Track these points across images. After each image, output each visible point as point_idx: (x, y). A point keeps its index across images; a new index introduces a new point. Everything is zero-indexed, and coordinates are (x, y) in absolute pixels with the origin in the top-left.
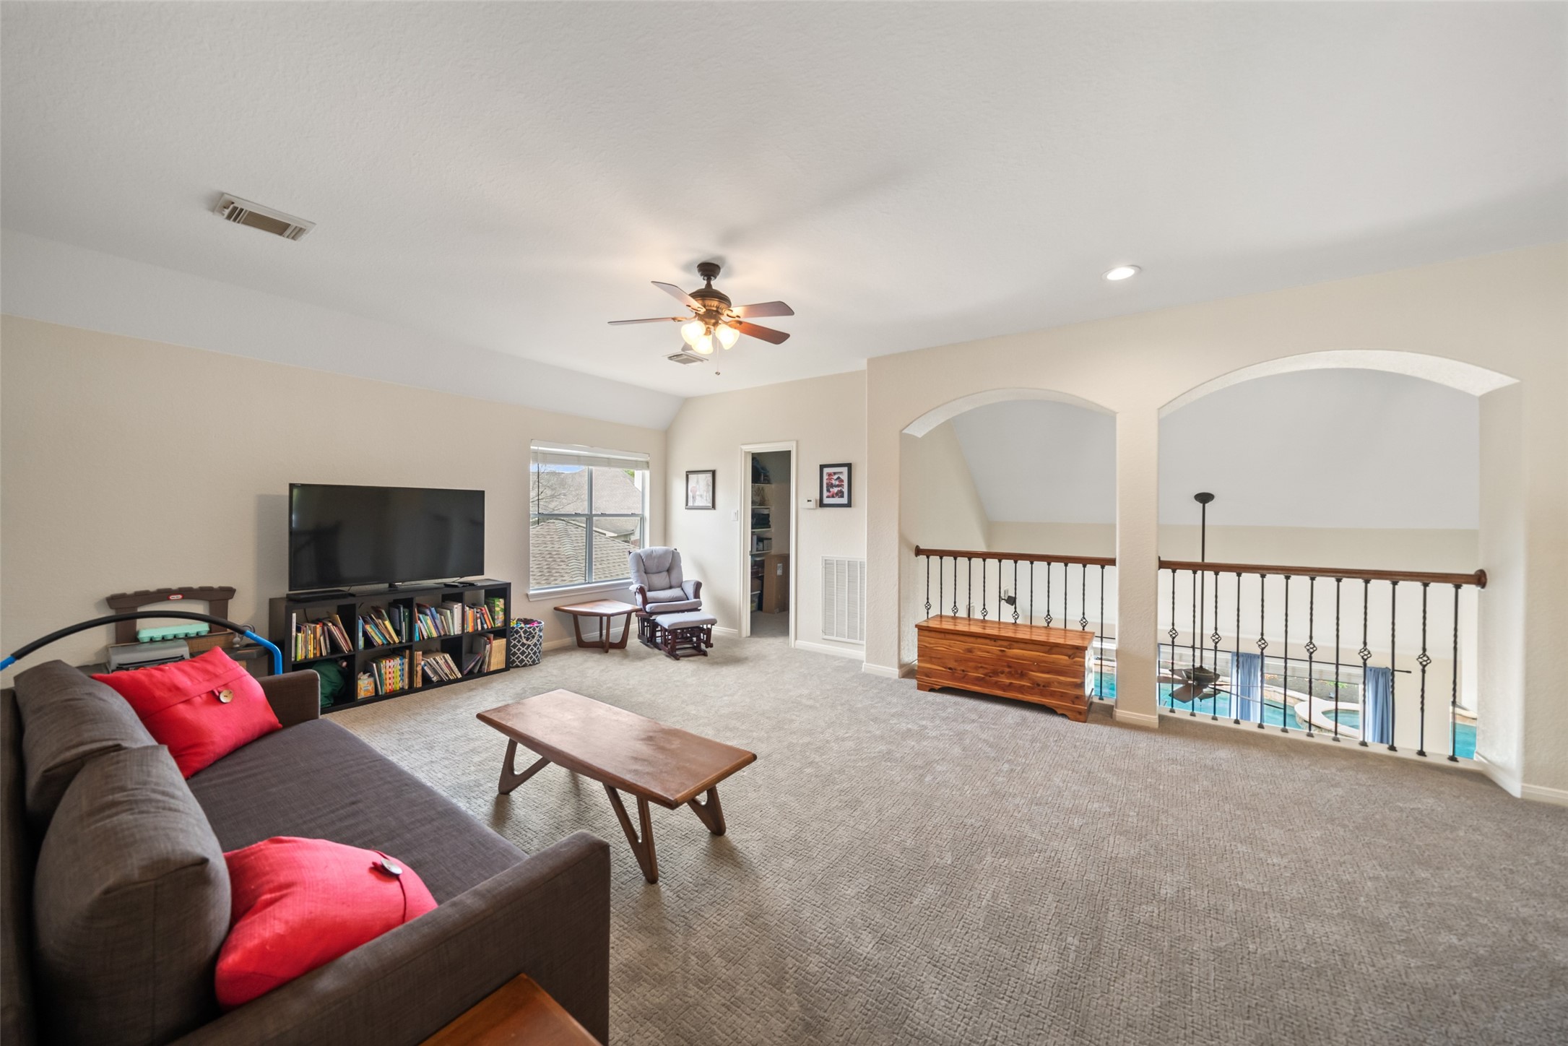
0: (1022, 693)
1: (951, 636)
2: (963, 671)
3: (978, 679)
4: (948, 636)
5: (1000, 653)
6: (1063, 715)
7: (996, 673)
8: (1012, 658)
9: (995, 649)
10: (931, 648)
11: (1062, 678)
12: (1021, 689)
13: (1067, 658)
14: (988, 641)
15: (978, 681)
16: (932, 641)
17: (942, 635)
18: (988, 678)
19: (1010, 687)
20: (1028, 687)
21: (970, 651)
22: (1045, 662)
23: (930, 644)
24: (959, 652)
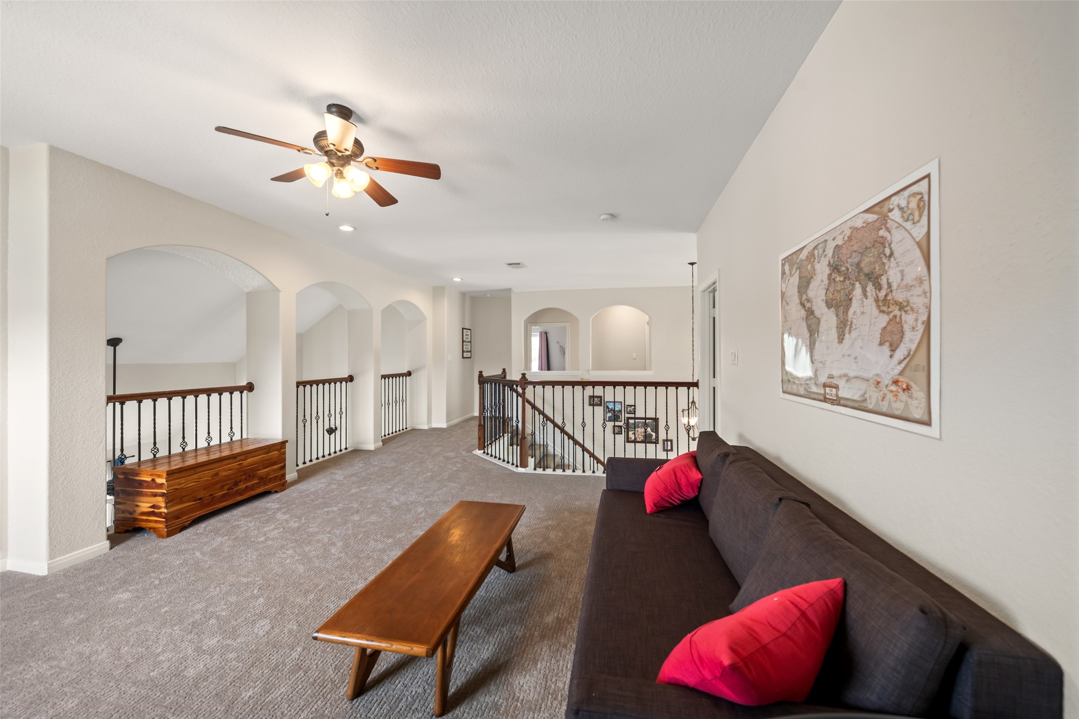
0: (254, 490)
1: (201, 469)
2: (212, 495)
3: (223, 496)
4: (197, 470)
5: (239, 467)
6: (276, 492)
7: (236, 484)
8: (247, 466)
9: (235, 465)
10: (182, 488)
11: (275, 467)
12: (252, 488)
13: (277, 452)
14: (231, 461)
15: (224, 497)
16: (182, 480)
17: (193, 471)
18: (231, 491)
19: (247, 489)
20: (257, 483)
21: (216, 474)
22: (266, 460)
23: (180, 484)
24: (208, 480)
